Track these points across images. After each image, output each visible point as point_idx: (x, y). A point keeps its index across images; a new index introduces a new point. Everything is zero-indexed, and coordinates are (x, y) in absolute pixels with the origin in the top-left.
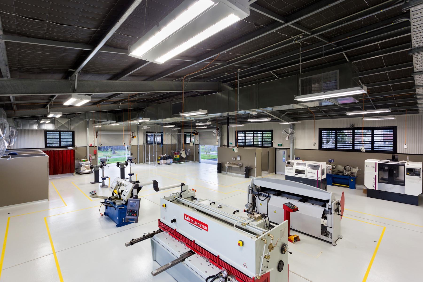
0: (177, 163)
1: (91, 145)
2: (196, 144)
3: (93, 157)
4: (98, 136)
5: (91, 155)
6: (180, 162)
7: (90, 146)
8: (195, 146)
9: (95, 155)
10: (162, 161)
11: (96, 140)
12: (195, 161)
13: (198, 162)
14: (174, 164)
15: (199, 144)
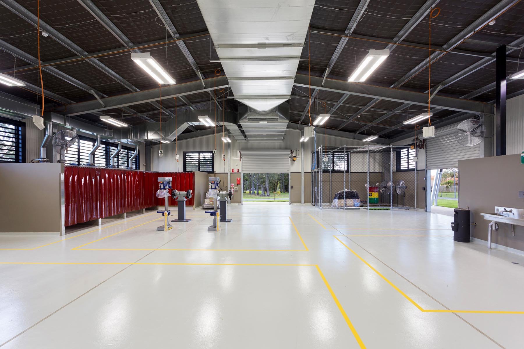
0: (368, 208)
1: (233, 170)
2: (418, 169)
3: (236, 188)
4: (242, 158)
5: (233, 185)
6: (378, 206)
7: (231, 172)
8: (418, 173)
9: (238, 185)
10: (336, 201)
11: (240, 163)
12: (417, 207)
13: (422, 210)
14: (362, 209)
15: (427, 167)
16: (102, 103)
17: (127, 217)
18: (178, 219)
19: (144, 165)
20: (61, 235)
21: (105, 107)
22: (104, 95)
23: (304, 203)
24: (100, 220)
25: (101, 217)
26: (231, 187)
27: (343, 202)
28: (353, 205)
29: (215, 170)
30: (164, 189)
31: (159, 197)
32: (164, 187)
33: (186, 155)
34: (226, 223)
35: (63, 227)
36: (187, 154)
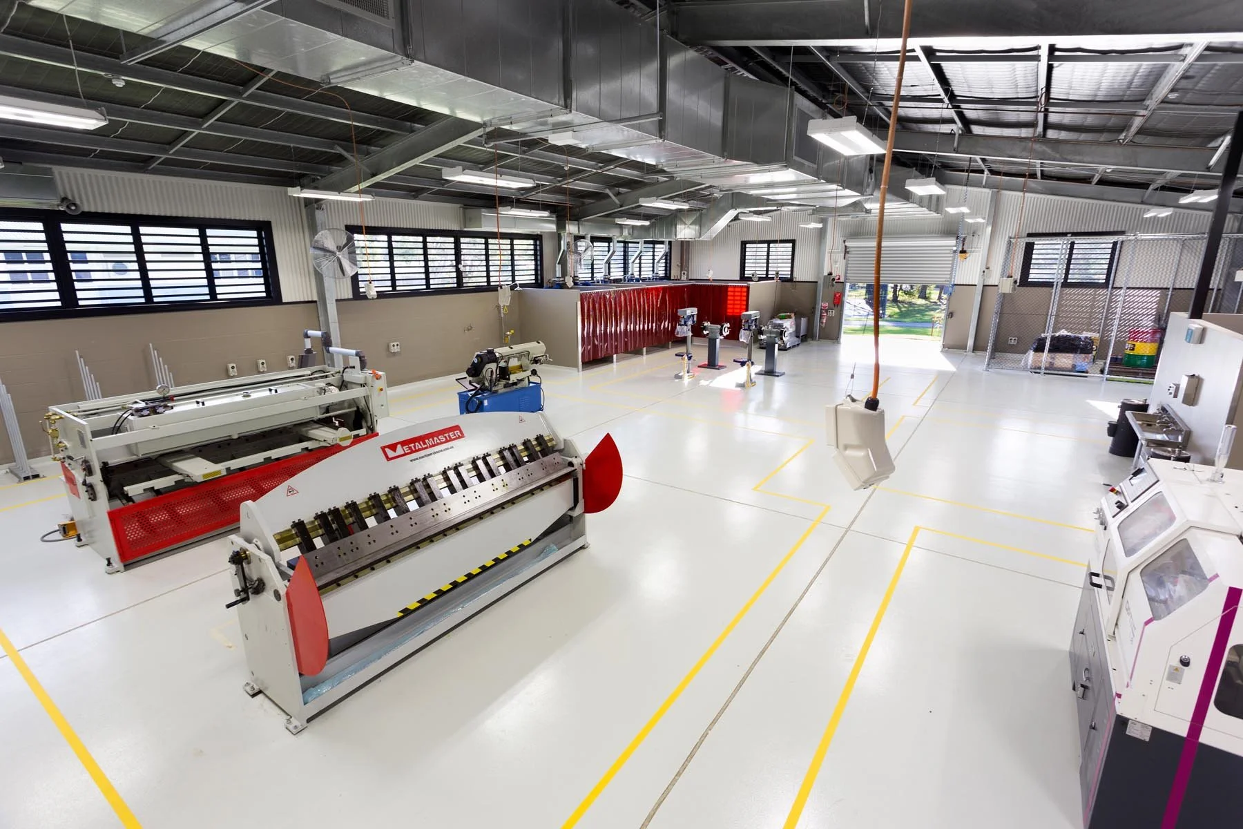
16: (617, 201)
17: (648, 353)
18: (707, 363)
19: (678, 265)
20: (578, 371)
21: (621, 206)
22: (621, 190)
23: (973, 350)
24: (615, 356)
25: (616, 353)
26: (821, 309)
27: (1045, 357)
28: (1070, 366)
29: (795, 275)
30: (685, 324)
31: (679, 336)
32: (685, 322)
33: (745, 248)
34: (776, 378)
35: (580, 363)
36: (747, 245)
